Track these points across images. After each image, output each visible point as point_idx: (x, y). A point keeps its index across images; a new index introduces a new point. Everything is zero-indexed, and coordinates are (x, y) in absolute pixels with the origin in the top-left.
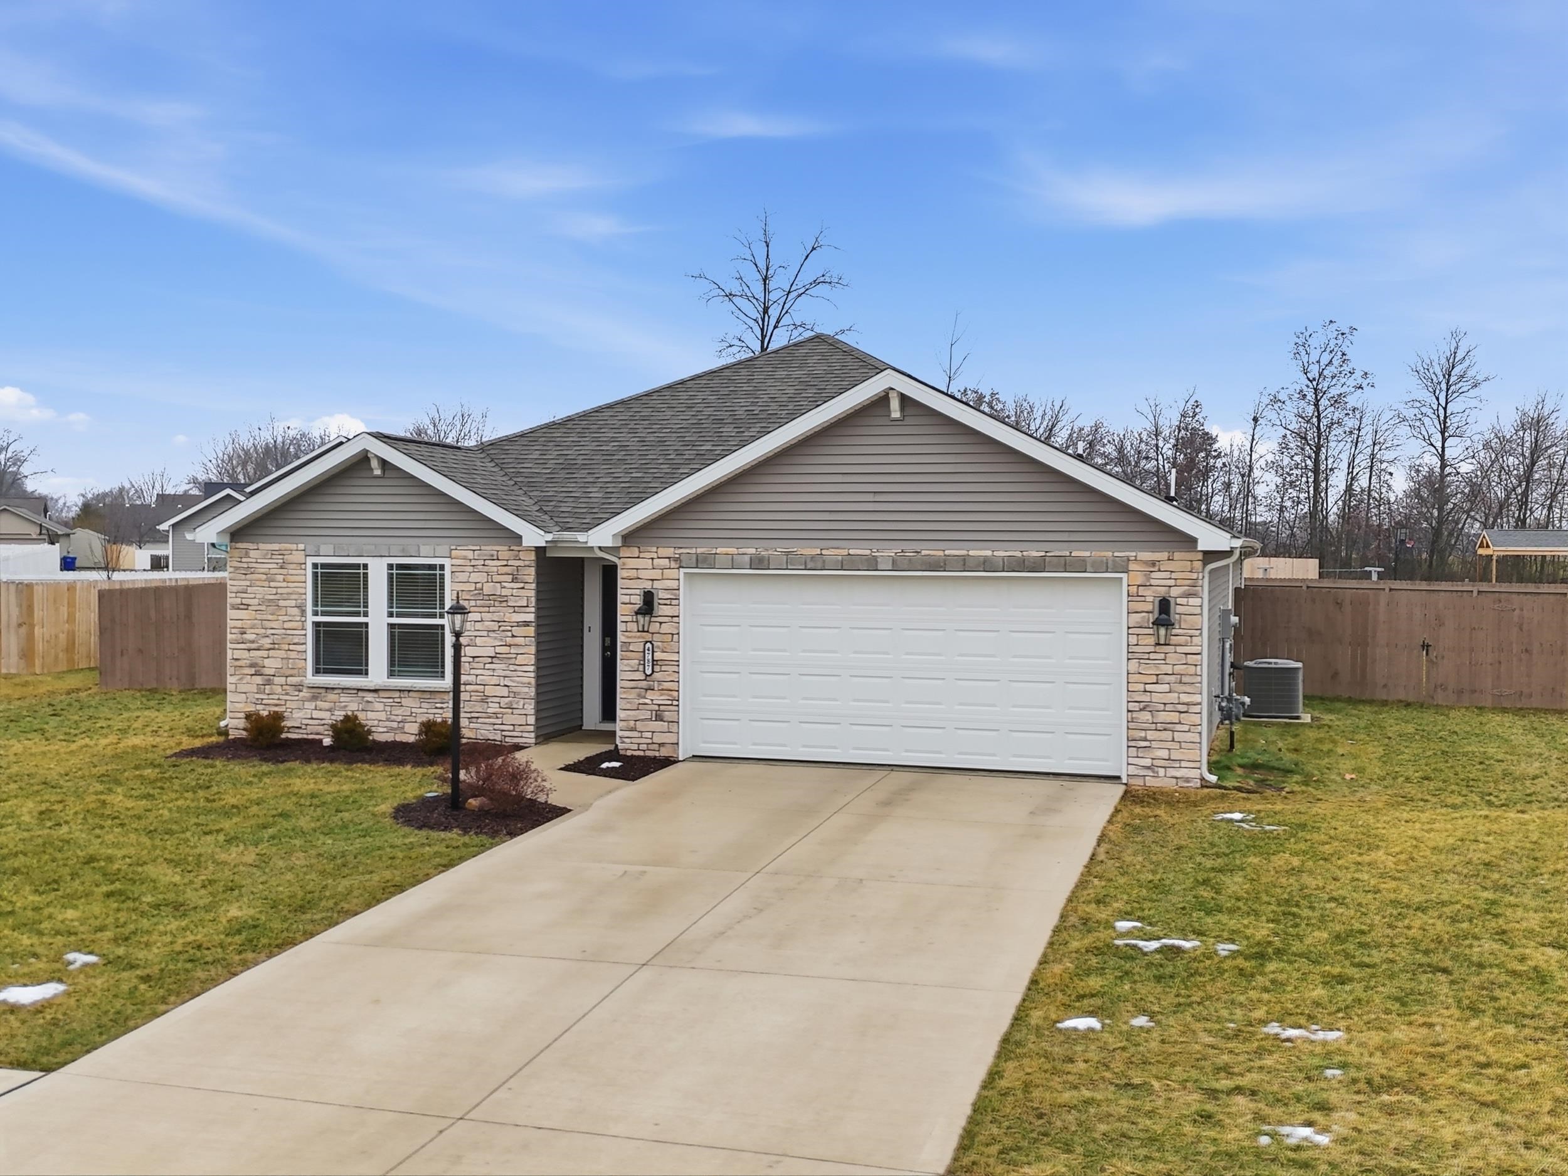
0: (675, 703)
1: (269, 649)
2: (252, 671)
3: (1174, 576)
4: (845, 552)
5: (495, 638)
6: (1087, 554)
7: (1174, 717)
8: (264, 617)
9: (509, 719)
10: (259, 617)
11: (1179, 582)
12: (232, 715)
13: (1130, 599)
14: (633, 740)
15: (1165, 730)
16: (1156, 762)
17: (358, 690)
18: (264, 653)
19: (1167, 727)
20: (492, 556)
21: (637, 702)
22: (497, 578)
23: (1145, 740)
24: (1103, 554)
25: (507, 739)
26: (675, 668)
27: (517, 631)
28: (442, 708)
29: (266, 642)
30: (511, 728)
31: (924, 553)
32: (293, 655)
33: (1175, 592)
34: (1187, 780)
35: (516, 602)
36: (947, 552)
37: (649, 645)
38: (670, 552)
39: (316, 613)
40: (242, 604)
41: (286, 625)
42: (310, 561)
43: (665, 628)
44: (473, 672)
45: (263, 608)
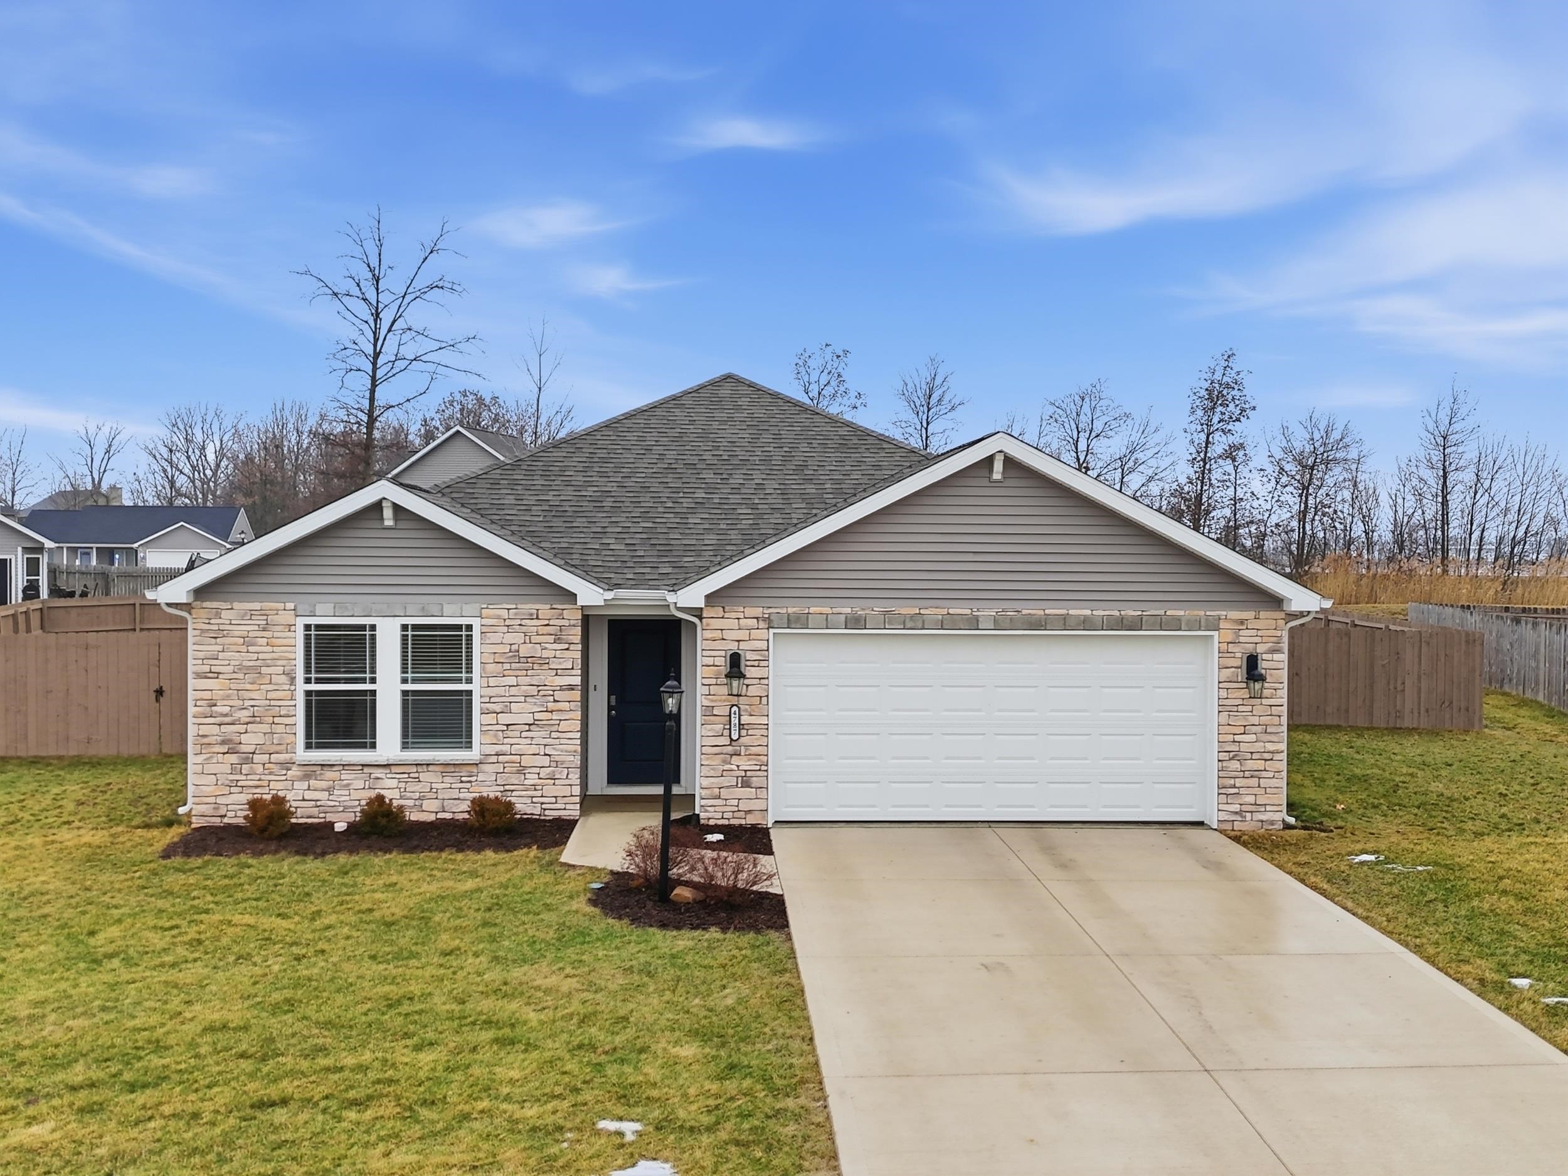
0: (764, 768)
1: (247, 724)
2: (225, 749)
3: (1260, 633)
4: (945, 612)
5: (535, 704)
6: (1182, 613)
7: (1260, 765)
8: (241, 687)
9: (550, 790)
10: (233, 686)
11: (1265, 639)
12: (197, 800)
13: (1221, 655)
14: (717, 809)
15: (1252, 777)
16: (1244, 808)
17: (363, 765)
18: (242, 728)
19: (1255, 774)
20: (532, 615)
21: (722, 768)
22: (535, 639)
23: (1234, 787)
24: (1196, 613)
25: (547, 812)
26: (764, 732)
27: (559, 695)
28: (470, 782)
29: (244, 715)
30: (554, 800)
31: (1025, 612)
32: (280, 729)
33: (1260, 649)
34: (1272, 823)
35: (560, 663)
36: (1047, 612)
37: (735, 709)
38: (758, 612)
39: (308, 681)
40: (211, 672)
41: (270, 695)
42: (301, 622)
43: (752, 691)
44: (506, 741)
45: (241, 676)
